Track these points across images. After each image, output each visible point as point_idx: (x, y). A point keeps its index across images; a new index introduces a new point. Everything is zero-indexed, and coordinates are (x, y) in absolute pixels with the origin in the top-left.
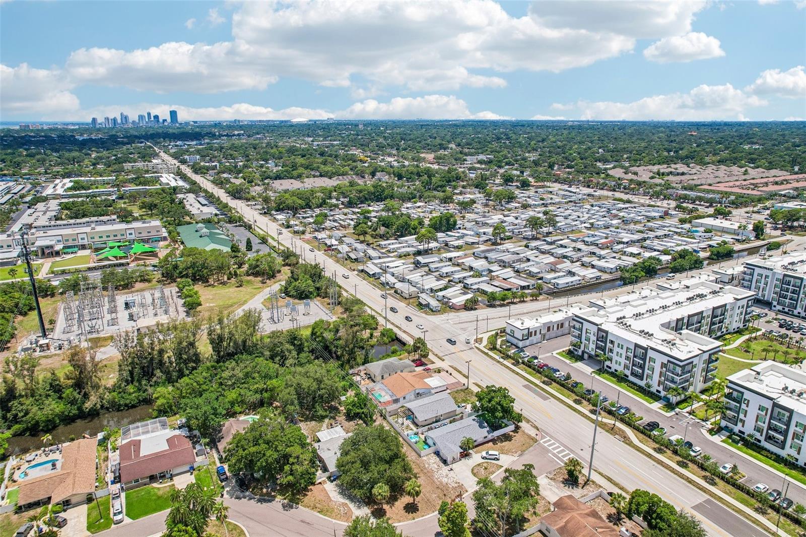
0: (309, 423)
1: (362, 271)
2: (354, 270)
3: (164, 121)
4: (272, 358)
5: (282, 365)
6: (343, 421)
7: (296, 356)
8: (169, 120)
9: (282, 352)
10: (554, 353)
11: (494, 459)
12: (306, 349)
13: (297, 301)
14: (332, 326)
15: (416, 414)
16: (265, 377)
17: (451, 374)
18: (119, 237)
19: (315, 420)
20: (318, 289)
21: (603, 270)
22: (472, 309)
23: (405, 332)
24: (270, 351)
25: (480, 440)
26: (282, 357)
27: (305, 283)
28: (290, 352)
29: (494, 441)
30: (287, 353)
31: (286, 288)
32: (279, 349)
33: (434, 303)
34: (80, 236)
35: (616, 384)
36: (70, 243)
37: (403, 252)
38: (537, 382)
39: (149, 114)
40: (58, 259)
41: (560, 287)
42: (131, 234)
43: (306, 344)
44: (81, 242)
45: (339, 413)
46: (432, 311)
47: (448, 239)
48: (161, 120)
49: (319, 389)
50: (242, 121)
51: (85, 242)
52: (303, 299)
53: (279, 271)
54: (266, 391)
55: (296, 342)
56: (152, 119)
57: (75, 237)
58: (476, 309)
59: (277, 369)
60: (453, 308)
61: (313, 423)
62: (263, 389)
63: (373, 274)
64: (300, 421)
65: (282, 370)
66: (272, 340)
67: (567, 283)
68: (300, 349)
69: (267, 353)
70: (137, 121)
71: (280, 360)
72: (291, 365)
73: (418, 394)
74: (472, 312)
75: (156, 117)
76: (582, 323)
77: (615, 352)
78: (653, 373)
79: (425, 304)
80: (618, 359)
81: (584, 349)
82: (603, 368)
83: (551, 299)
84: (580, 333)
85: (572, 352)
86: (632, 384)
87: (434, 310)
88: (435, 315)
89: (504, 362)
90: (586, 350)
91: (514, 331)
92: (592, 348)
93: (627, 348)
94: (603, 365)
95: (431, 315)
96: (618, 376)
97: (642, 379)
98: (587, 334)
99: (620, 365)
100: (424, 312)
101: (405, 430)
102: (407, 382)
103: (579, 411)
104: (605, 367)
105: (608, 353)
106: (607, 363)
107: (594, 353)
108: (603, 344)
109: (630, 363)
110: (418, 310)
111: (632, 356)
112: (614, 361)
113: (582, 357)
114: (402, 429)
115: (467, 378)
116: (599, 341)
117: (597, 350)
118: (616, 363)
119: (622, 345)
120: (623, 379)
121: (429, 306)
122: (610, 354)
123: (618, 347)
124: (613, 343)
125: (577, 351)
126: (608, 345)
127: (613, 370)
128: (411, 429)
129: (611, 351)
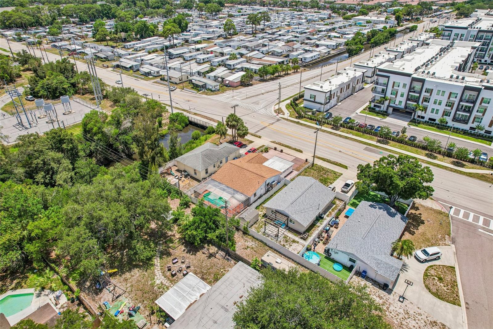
0: (127, 275)
1: (118, 66)
2: (108, 67)
4: (30, 175)
5: (52, 184)
6: (185, 254)
7: (71, 166)
9: (44, 163)
10: (358, 111)
11: (435, 259)
12: (81, 153)
13: (50, 101)
14: (109, 118)
15: (293, 216)
16: (20, 216)
17: (282, 151)
19: (137, 266)
20: (74, 85)
22: (249, 85)
23: (195, 114)
24: (24, 166)
26: (47, 172)
27: (56, 79)
28: (59, 162)
30: (53, 164)
31: (32, 89)
32: (39, 161)
33: (210, 83)
38: (374, 143)
43: (80, 147)
45: (172, 241)
46: (212, 91)
47: (186, 37)
49: (134, 217)
52: (58, 97)
53: (20, 76)
54: (31, 239)
55: (64, 146)
58: (251, 85)
59: (43, 195)
60: (231, 86)
61: (136, 272)
62: (22, 239)
63: (130, 67)
64: (111, 275)
65: (51, 193)
66: (23, 149)
67: (312, 57)
68: (73, 156)
69: (20, 171)
71: (44, 177)
72: (65, 181)
73: (268, 185)
74: (250, 87)
76: (388, 77)
77: (432, 101)
78: (483, 115)
79: (202, 85)
80: (436, 107)
81: (389, 104)
82: (414, 119)
83: (308, 70)
84: (385, 88)
85: (373, 109)
86: (456, 131)
87: (213, 89)
88: (216, 94)
89: (323, 128)
90: (391, 104)
91: (315, 96)
92: (400, 101)
93: (451, 93)
94: (414, 116)
95: (212, 95)
96: (436, 124)
97: (467, 123)
98: (395, 88)
99: (437, 113)
100: (204, 93)
101: (285, 244)
102: (249, 172)
103: (443, 166)
104: (416, 117)
105: (422, 103)
106: (419, 113)
107: (403, 106)
108: (418, 95)
109: (452, 109)
110: (196, 92)
111: (457, 101)
112: (429, 110)
113: (386, 112)
114: (281, 245)
115: (301, 152)
116: (411, 92)
117: (408, 102)
118: (432, 112)
119: (444, 92)
120: (442, 126)
121: (206, 86)
122: (424, 103)
123: (438, 94)
124: (430, 91)
125: (379, 107)
126: (424, 94)
127: (426, 119)
128: (294, 241)
129: (426, 100)
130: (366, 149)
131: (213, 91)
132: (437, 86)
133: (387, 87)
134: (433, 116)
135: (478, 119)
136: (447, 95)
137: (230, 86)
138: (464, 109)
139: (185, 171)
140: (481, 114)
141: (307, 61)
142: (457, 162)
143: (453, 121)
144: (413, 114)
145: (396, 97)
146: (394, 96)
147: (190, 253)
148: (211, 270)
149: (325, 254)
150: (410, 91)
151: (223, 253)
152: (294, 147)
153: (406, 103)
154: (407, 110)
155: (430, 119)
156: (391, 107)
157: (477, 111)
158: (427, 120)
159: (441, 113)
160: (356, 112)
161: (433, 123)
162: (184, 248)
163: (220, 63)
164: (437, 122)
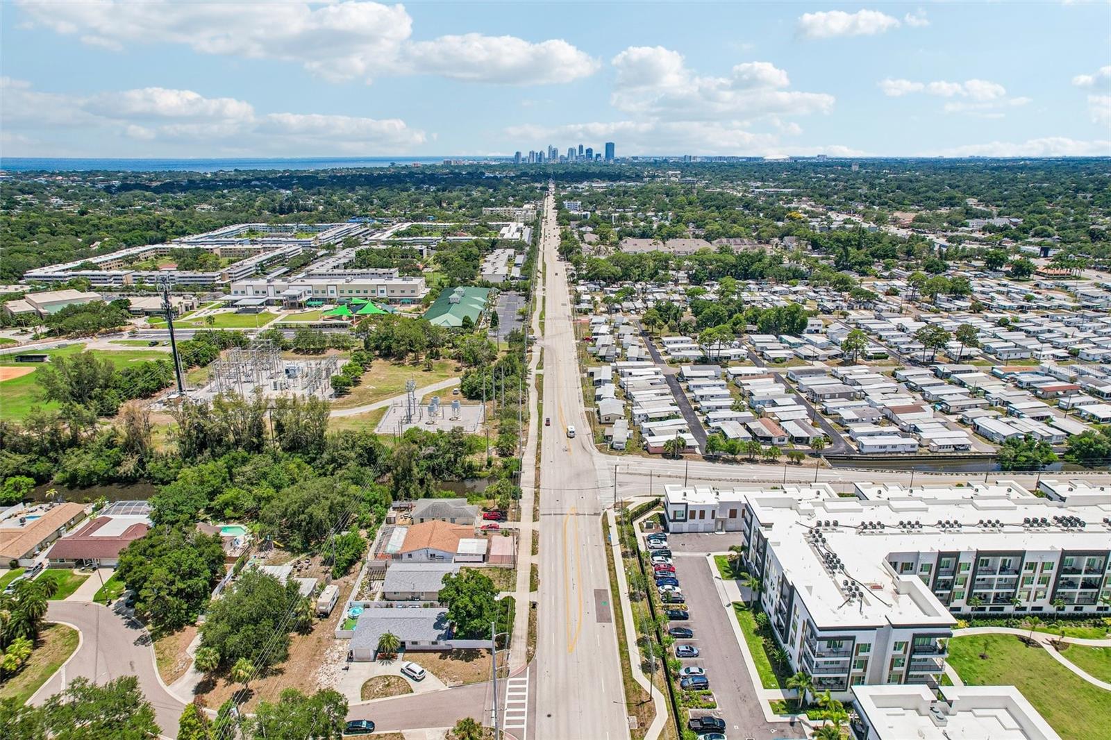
3: (598, 155)
8: (603, 155)
10: (713, 554)
15: (386, 580)
17: (518, 543)
18: (369, 294)
21: (987, 437)
22: (673, 457)
25: (425, 644)
29: (445, 653)
33: (619, 437)
34: (330, 288)
35: (747, 635)
36: (320, 295)
37: (678, 356)
38: (624, 591)
39: (581, 147)
40: (298, 311)
41: (865, 450)
42: (382, 292)
44: (331, 295)
46: (612, 447)
48: (594, 155)
50: (694, 158)
51: (334, 295)
56: (584, 153)
57: (325, 289)
58: (680, 458)
60: (642, 449)
64: (276, 547)
70: (566, 156)
73: (433, 556)
75: (589, 151)
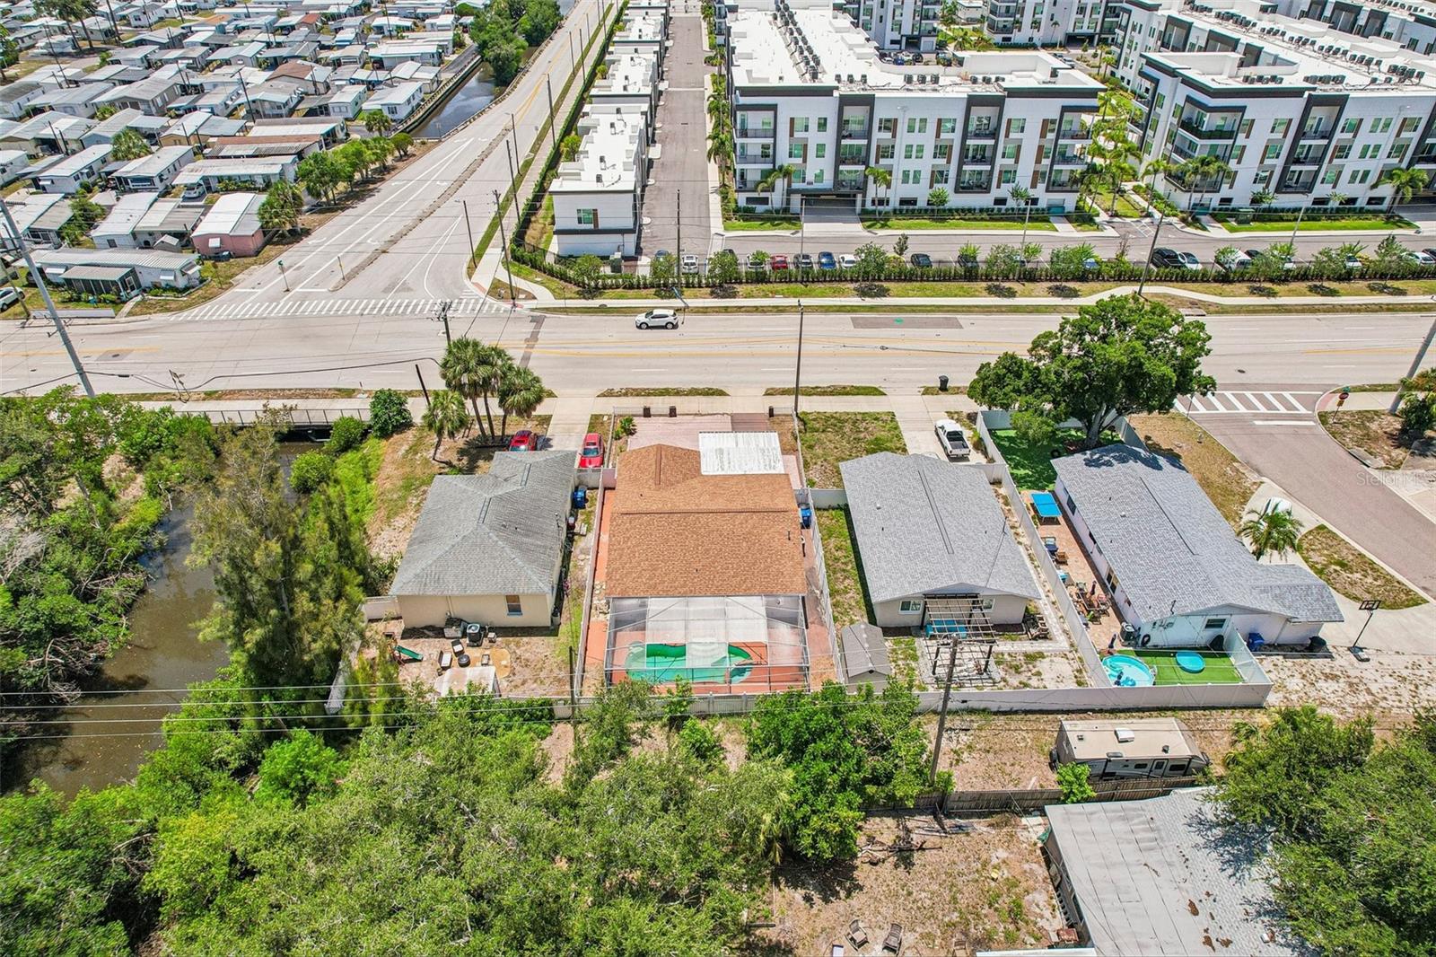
10: (717, 227)
22: (297, 235)
23: (211, 395)
38: (857, 301)
46: (178, 291)
60: (234, 254)
76: (774, 108)
77: (900, 151)
78: (1017, 162)
79: (122, 279)
80: (912, 165)
81: (789, 185)
82: (864, 212)
83: (437, 144)
84: (770, 141)
85: (746, 210)
86: (967, 214)
87: (181, 283)
88: (206, 299)
89: (693, 303)
90: (795, 186)
91: (595, 212)
92: (819, 171)
93: (940, 121)
94: (864, 203)
95: (190, 306)
96: (920, 211)
97: (987, 190)
98: (797, 135)
99: (916, 180)
100: (145, 308)
101: (1023, 678)
102: (719, 516)
103: (1047, 307)
104: (869, 206)
105: (877, 162)
106: (874, 191)
107: (828, 182)
108: (865, 142)
109: (949, 162)
110: (111, 312)
111: (956, 137)
112: (897, 178)
113: (786, 210)
114: (1017, 687)
115: (721, 393)
116: (844, 137)
117: (842, 168)
118: (905, 181)
119: (924, 121)
120: (938, 212)
121: (136, 279)
122: (882, 161)
123: (911, 130)
124: (890, 125)
125: (765, 201)
126: (879, 136)
127: (895, 203)
128: (1031, 658)
129: (886, 152)
130: (857, 324)
131: (182, 292)
132: (904, 109)
133: (775, 136)
134: (909, 191)
135: (1008, 176)
136: (931, 127)
137: (230, 256)
138: (974, 157)
139: (452, 621)
140: (1012, 161)
141: (402, 113)
142: (1057, 288)
143: (956, 191)
144: (859, 197)
145: (805, 161)
146: (800, 160)
147: (836, 894)
148: (963, 902)
149: (1129, 645)
150: (840, 137)
151: (923, 818)
152: (687, 387)
153: (837, 172)
154: (843, 190)
155: (903, 202)
156: (797, 191)
157: (1003, 157)
158: (897, 205)
159: (925, 177)
160: (713, 231)
161: (913, 211)
162: (798, 895)
163: (85, 179)
164: (922, 204)
